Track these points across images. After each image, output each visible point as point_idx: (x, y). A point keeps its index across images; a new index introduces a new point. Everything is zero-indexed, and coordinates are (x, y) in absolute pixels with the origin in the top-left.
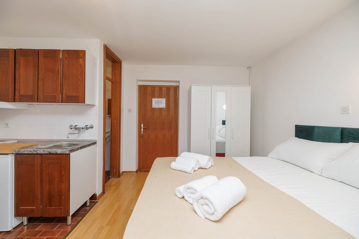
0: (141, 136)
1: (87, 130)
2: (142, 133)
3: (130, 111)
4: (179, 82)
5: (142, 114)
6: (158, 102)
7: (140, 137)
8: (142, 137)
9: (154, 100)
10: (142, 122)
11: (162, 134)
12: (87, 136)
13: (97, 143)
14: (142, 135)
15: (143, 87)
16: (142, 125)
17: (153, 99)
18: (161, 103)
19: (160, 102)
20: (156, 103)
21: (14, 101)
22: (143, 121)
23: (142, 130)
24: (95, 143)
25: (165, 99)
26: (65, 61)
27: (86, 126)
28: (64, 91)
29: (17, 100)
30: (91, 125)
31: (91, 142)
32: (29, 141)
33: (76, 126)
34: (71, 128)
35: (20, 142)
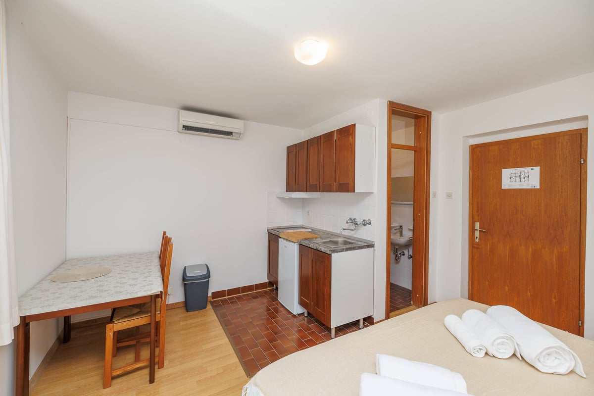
0: (475, 246)
1: (364, 227)
2: (477, 240)
3: (449, 196)
4: (585, 118)
5: (478, 203)
6: (518, 175)
7: (473, 247)
8: (478, 248)
9: (506, 173)
10: (476, 218)
11: (530, 250)
12: (363, 234)
13: (375, 245)
14: (478, 244)
15: (479, 149)
16: (477, 225)
17: (503, 170)
18: (526, 179)
19: (522, 176)
20: (511, 178)
21: (307, 192)
22: (478, 216)
23: (477, 234)
24: (370, 246)
25: (537, 169)
26: (338, 143)
27: (364, 220)
28: (337, 179)
29: (308, 190)
30: (369, 220)
31: (367, 243)
32: (320, 231)
33: (355, 219)
34: (347, 223)
35: (314, 231)
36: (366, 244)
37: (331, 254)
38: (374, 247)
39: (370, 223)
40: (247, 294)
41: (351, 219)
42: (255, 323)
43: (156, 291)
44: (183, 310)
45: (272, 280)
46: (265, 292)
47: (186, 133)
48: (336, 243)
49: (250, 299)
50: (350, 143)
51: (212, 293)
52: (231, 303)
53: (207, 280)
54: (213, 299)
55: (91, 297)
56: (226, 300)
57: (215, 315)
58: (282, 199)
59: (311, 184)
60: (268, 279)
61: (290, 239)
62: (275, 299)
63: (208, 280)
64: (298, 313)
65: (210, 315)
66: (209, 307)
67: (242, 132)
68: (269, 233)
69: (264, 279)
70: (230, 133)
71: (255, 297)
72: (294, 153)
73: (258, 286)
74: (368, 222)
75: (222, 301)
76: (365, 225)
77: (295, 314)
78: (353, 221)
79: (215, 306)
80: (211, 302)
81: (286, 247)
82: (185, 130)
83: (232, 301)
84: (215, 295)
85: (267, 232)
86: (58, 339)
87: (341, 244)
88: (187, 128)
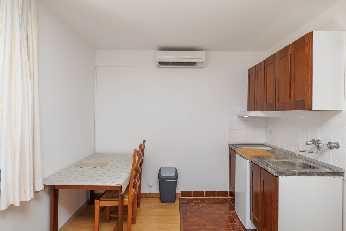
13: (345, 174)
24: (337, 174)
26: (293, 57)
27: (330, 143)
28: (292, 96)
29: (265, 109)
30: (336, 143)
31: (333, 170)
32: (280, 150)
33: (318, 141)
34: (307, 144)
35: (273, 150)
36: (330, 171)
37: (278, 177)
38: (343, 176)
39: (338, 147)
40: (210, 198)
41: (314, 140)
42: (207, 227)
43: (118, 184)
44: (158, 200)
45: (232, 190)
46: (226, 200)
47: (162, 68)
48: (293, 165)
49: (211, 203)
50: (306, 55)
51: (182, 192)
52: (195, 203)
53: (175, 180)
54: (182, 196)
55: (83, 180)
56: (191, 200)
57: (179, 211)
58: (242, 118)
59: (268, 102)
60: (229, 189)
61: (243, 155)
62: (232, 208)
63: (176, 182)
64: (250, 229)
65: (175, 209)
66: (177, 202)
67: (204, 61)
68: (230, 148)
69: (226, 188)
70: (194, 64)
71: (215, 203)
72: (254, 74)
73: (220, 194)
74: (335, 145)
75: (188, 199)
76: (331, 148)
77: (247, 228)
78: (316, 143)
79: (182, 203)
80: (180, 198)
81: (240, 162)
82: (161, 65)
83: (196, 202)
84: (184, 193)
85: (228, 147)
86: (88, 202)
87: (299, 166)
88: (161, 63)
